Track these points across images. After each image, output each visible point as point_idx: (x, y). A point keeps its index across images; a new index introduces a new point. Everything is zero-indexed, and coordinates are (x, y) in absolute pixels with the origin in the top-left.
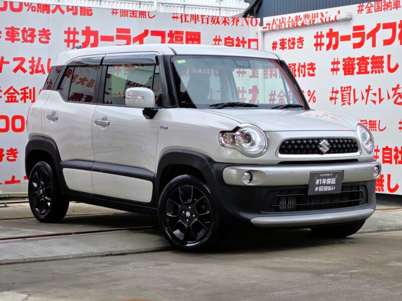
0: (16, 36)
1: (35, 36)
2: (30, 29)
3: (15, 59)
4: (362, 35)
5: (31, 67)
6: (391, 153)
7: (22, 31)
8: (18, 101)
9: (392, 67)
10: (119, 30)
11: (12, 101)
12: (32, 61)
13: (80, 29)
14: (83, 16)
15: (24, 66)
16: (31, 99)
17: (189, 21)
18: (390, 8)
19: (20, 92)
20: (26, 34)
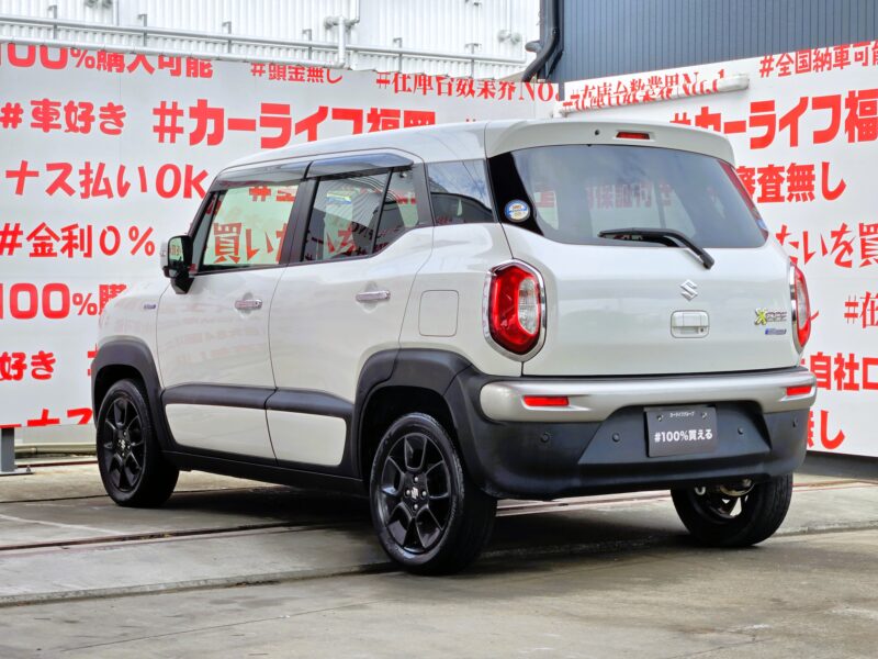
0: (52, 119)
1: (93, 119)
2: (82, 105)
3: (51, 167)
4: (770, 121)
5: (85, 184)
6: (828, 367)
7: (65, 108)
8: (55, 255)
9: (832, 187)
10: (266, 108)
11: (43, 254)
12: (86, 171)
13: (184, 106)
14: (192, 79)
15: (69, 181)
16: (82, 249)
17: (412, 88)
18: (827, 66)
19: (60, 235)
20: (73, 114)
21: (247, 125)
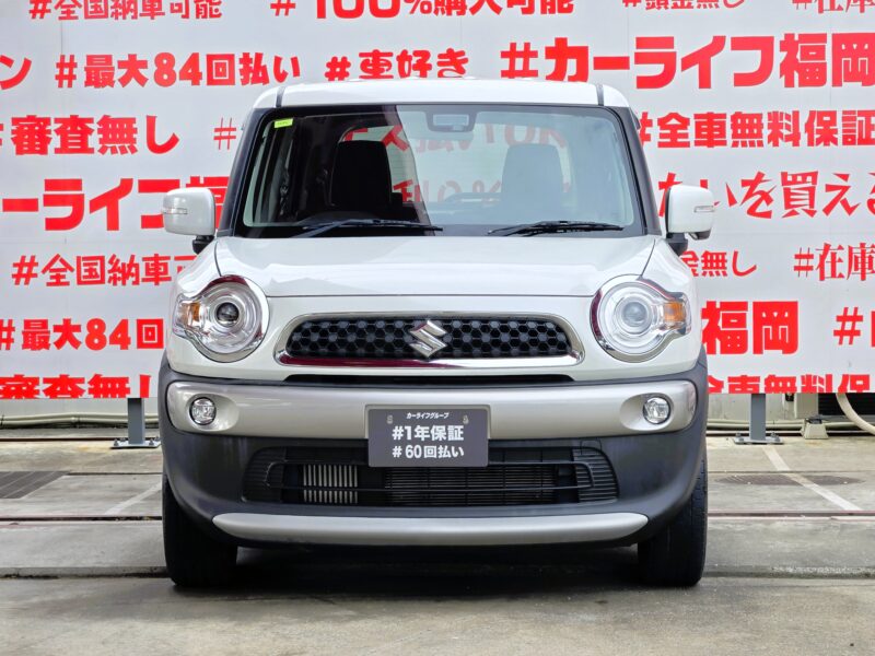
0: (383, 70)
1: (429, 67)
2: (416, 53)
7: (399, 58)
10: (642, 42)
13: (539, 46)
14: (548, 16)
20: (407, 64)
21: (620, 63)
